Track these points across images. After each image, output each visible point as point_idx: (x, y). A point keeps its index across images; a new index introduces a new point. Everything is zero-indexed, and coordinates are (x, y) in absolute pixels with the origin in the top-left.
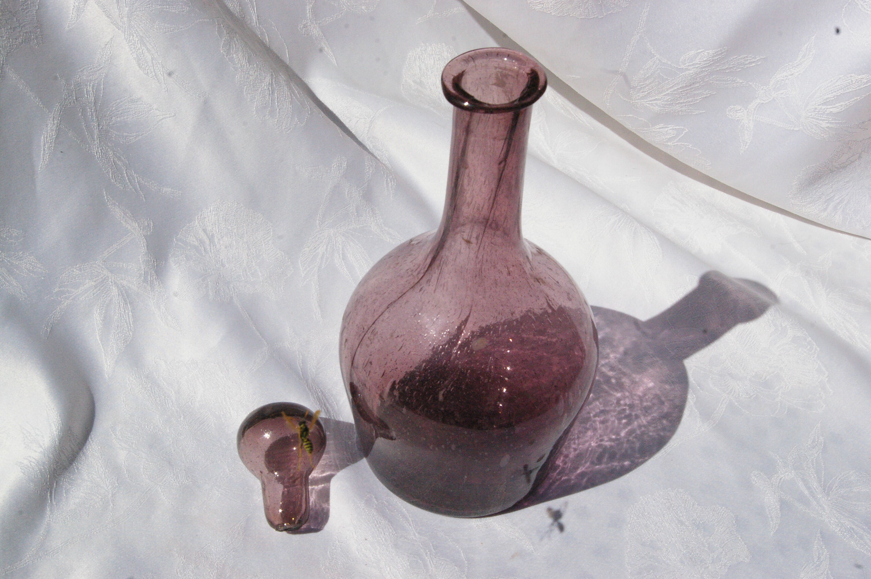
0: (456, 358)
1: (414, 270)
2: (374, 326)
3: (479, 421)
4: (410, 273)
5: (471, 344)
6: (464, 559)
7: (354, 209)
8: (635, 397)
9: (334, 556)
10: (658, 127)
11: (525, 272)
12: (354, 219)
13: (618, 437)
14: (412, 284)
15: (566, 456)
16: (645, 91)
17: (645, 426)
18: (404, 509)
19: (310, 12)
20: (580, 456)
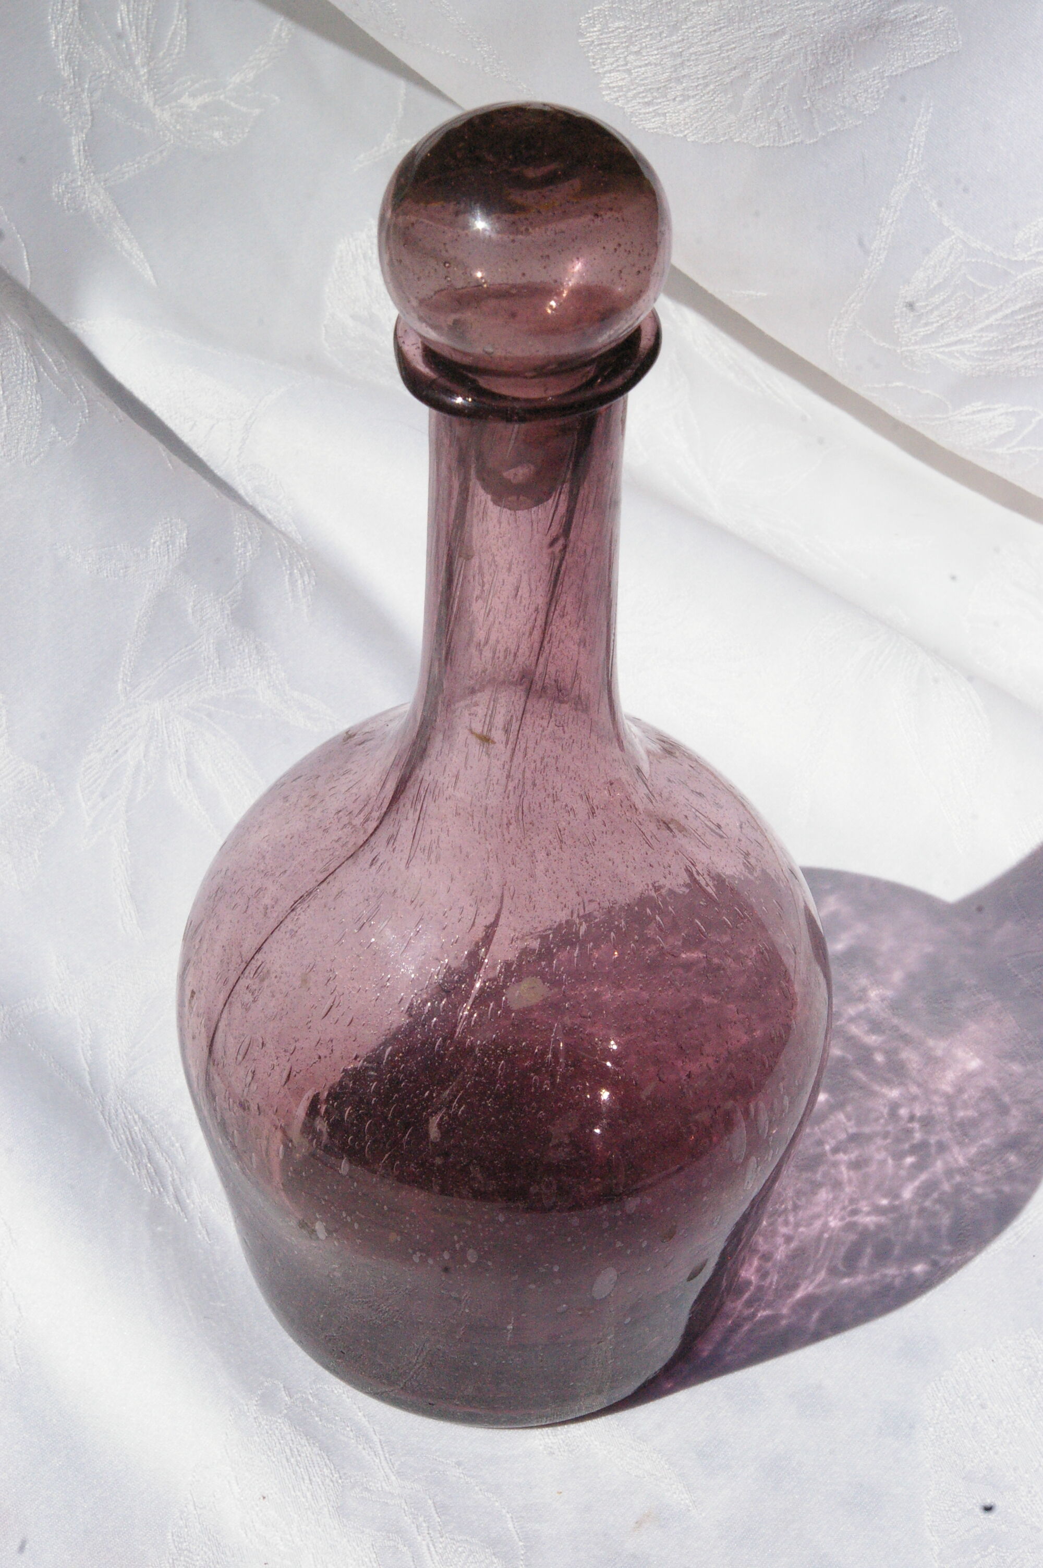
0: (469, 1030)
1: (356, 812)
2: (258, 956)
3: (533, 1189)
4: (345, 820)
5: (504, 994)
6: (516, 1537)
7: (211, 649)
8: (936, 1099)
9: (185, 1544)
10: (968, 409)
11: (633, 807)
12: (212, 674)
13: (897, 1203)
14: (351, 848)
15: (766, 1257)
16: (932, 323)
17: (961, 1171)
18: (360, 1414)
19: (82, 153)
20: (799, 1256)
